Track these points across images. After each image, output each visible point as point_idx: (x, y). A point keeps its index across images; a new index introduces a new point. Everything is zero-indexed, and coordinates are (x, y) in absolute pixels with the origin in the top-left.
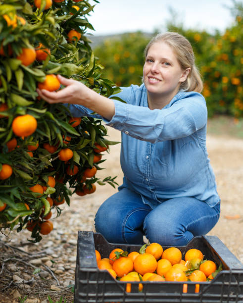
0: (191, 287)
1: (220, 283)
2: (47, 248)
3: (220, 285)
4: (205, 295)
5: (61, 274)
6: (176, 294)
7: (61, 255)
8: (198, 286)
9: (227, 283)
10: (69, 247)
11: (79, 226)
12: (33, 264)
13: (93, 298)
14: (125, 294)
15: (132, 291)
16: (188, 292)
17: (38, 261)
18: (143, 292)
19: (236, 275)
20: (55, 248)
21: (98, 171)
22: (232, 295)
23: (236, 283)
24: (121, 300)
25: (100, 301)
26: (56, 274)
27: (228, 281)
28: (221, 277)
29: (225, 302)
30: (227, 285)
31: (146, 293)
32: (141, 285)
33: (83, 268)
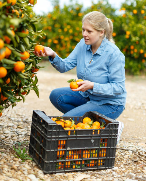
0: (96, 131)
1: (109, 129)
3: (108, 130)
4: (102, 135)
5: (4, 139)
6: (90, 135)
8: (99, 131)
9: (111, 129)
13: (54, 138)
14: (68, 135)
15: (71, 134)
16: (95, 134)
18: (76, 135)
19: (115, 125)
22: (113, 135)
23: (115, 129)
24: (66, 139)
25: (57, 140)
26: (2, 139)
27: (112, 128)
28: (109, 127)
29: (111, 138)
30: (111, 130)
31: (77, 135)
32: (75, 132)
33: (50, 124)
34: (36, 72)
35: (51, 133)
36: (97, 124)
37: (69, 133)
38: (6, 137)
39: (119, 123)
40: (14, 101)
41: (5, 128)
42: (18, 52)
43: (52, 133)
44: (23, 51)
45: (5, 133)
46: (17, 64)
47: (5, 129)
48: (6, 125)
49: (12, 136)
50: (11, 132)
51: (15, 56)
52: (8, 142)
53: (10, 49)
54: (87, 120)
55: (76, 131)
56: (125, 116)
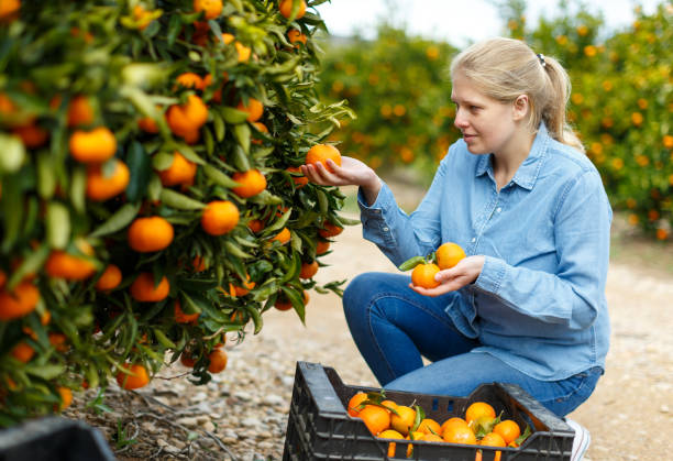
0: (489, 453)
1: (535, 451)
2: (197, 402)
3: (533, 454)
5: (233, 443)
7: (225, 416)
8: (498, 454)
9: (544, 452)
10: (236, 403)
11: (244, 370)
12: (184, 425)
14: (385, 458)
15: (396, 456)
17: (192, 421)
18: (413, 458)
19: (560, 438)
20: (212, 403)
21: (320, 269)
23: (559, 453)
26: (225, 444)
27: (546, 448)
28: (536, 442)
30: (543, 455)
32: (410, 447)
33: (324, 412)
34: (331, 239)
35: (325, 444)
36: (509, 428)
37: (392, 451)
38: (241, 438)
39: (574, 432)
40: (214, 326)
41: (253, 407)
42: (223, 170)
43: (330, 445)
44: (243, 169)
45: (242, 426)
47: (249, 413)
48: (257, 400)
49: (261, 438)
50: (263, 422)
51: (210, 183)
53: (190, 162)
54: (481, 411)
55: (415, 445)
56: (665, 408)
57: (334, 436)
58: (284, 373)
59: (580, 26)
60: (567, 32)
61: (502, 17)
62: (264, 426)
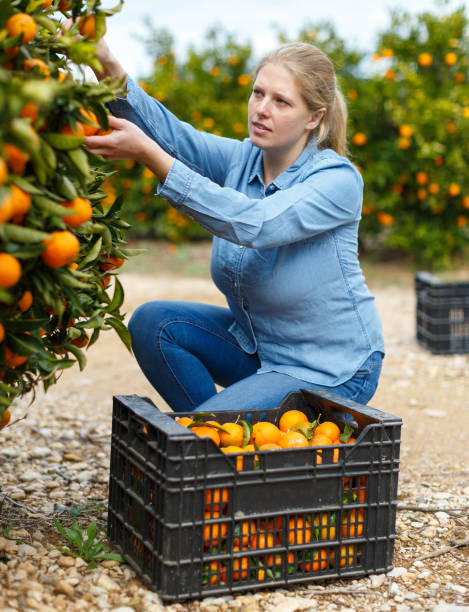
0: (327, 452)
1: (369, 443)
3: (368, 447)
4: (347, 464)
5: (23, 498)
6: (307, 467)
8: (336, 452)
9: (378, 443)
13: (191, 483)
14: (236, 472)
15: (245, 468)
16: (323, 462)
18: (260, 469)
19: (390, 428)
22: (384, 461)
23: (390, 442)
24: (230, 484)
25: (200, 488)
26: (16, 500)
27: (379, 440)
29: (377, 472)
30: (377, 446)
31: (264, 469)
32: (256, 458)
33: (173, 436)
34: (114, 271)
35: (178, 467)
36: (330, 429)
37: (240, 465)
38: (28, 492)
39: (401, 420)
40: (48, 366)
41: (23, 462)
42: (53, 199)
43: (182, 468)
44: (70, 197)
45: (22, 481)
46: (52, 241)
47: (22, 467)
48: (25, 455)
49: (48, 490)
50: (43, 474)
51: (45, 215)
52: (36, 509)
53: (25, 193)
55: (262, 456)
56: (413, 402)
57: (187, 458)
58: (37, 426)
59: (228, 56)
60: (218, 64)
61: (150, 53)
62: (46, 477)
